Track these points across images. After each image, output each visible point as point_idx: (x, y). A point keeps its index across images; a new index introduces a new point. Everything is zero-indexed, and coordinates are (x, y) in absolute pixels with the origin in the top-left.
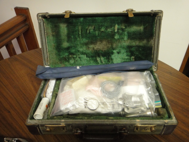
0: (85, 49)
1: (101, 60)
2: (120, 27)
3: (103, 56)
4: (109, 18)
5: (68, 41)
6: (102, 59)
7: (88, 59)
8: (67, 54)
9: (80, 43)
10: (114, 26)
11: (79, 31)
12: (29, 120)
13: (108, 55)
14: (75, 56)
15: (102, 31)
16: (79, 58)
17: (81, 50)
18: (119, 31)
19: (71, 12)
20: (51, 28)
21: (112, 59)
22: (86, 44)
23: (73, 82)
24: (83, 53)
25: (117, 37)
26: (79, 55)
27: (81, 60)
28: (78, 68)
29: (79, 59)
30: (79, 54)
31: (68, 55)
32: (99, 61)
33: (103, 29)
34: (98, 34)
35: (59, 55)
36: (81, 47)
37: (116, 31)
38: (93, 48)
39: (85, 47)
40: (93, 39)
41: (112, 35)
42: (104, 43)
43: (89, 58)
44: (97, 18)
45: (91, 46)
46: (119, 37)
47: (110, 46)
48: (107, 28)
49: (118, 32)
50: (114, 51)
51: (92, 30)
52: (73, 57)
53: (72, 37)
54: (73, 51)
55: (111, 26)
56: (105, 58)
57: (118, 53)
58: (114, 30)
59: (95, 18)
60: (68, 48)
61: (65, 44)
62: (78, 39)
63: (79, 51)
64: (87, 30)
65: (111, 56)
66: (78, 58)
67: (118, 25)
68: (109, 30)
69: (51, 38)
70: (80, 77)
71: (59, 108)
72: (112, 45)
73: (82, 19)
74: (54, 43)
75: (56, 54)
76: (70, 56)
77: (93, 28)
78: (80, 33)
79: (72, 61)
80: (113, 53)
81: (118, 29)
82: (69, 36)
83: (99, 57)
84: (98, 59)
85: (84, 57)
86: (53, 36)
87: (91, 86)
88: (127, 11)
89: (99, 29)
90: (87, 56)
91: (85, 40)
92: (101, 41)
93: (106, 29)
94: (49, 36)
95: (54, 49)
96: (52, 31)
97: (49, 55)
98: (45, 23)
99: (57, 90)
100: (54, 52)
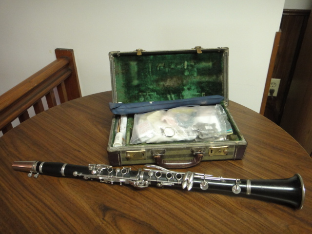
0: (155, 86)
1: (171, 97)
2: (189, 63)
3: (174, 93)
4: (178, 55)
5: (138, 79)
6: (173, 96)
7: (159, 96)
8: (136, 92)
9: (150, 80)
10: (184, 63)
11: (149, 68)
12: (111, 148)
13: (178, 92)
14: (144, 94)
15: (172, 68)
16: (149, 95)
17: (151, 87)
18: (189, 67)
19: (142, 50)
20: (121, 66)
21: (183, 96)
22: (157, 81)
23: (147, 116)
24: (153, 91)
25: (186, 73)
26: (149, 92)
27: (151, 98)
28: (151, 103)
29: (149, 97)
30: (149, 91)
31: (138, 93)
32: (170, 99)
33: (172, 66)
34: (168, 71)
35: (129, 94)
36: (151, 84)
37: (186, 67)
38: (164, 85)
39: (155, 84)
40: (163, 76)
41: (182, 72)
42: (175, 79)
43: (159, 95)
44: (166, 56)
45: (162, 83)
46: (188, 74)
47: (180, 82)
48: (176, 65)
49: (187, 69)
50: (185, 88)
51: (162, 67)
52: (143, 95)
53: (143, 74)
54: (143, 88)
55: (181, 63)
56: (176, 95)
57: (189, 89)
58: (184, 67)
59: (164, 56)
60: (138, 86)
61: (136, 82)
62: (149, 76)
63: (149, 88)
64: (157, 67)
65: (181, 93)
66: (148, 96)
67: (188, 62)
68: (179, 67)
69: (121, 76)
70: (151, 113)
71: (137, 136)
72: (182, 81)
73: (152, 57)
74: (124, 81)
75: (125, 92)
76: (140, 94)
77: (163, 64)
78: (150, 71)
79: (142, 99)
80: (183, 90)
81: (188, 66)
82: (139, 73)
83: (170, 94)
84: (169, 96)
85: (155, 94)
86: (123, 73)
87: (166, 116)
88: (195, 48)
89: (169, 66)
90: (157, 94)
91: (155, 77)
92: (172, 78)
93: (176, 66)
94: (118, 74)
95: (123, 87)
96: (122, 69)
97: (117, 93)
98: (114, 61)
99: (131, 125)
100: (123, 90)
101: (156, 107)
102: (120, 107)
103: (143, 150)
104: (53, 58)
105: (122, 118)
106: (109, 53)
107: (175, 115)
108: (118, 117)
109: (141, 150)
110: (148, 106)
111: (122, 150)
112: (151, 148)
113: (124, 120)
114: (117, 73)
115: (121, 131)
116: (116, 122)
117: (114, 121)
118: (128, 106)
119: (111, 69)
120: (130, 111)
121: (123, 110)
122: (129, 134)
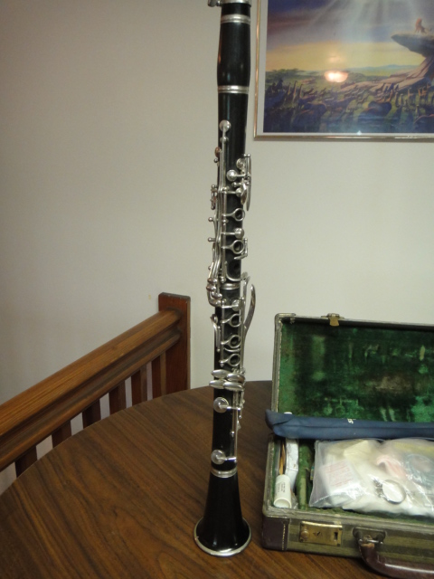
0: (357, 388)
1: (388, 414)
2: (430, 351)
3: (394, 406)
4: (408, 332)
5: (324, 370)
6: (392, 412)
7: (362, 408)
8: (319, 394)
9: (348, 375)
10: (419, 349)
11: (348, 352)
12: (270, 508)
13: (403, 404)
14: (334, 400)
15: (394, 357)
16: (344, 404)
17: (349, 388)
18: (429, 359)
19: (338, 317)
20: (294, 340)
21: (412, 415)
22: (362, 378)
23: (342, 447)
24: (352, 396)
25: (423, 370)
26: (343, 399)
27: (347, 411)
28: (351, 421)
29: (343, 407)
30: (345, 396)
31: (322, 398)
32: (384, 417)
33: (395, 354)
34: (386, 361)
35: (304, 396)
36: (349, 383)
37: (422, 358)
38: (374, 388)
39: (357, 382)
40: (375, 370)
41: (415, 364)
42: (397, 379)
43: (364, 406)
44: (384, 331)
45: (371, 383)
46: (427, 371)
47: (408, 386)
48: (404, 351)
49: (425, 361)
50: (418, 398)
51: (374, 353)
52: (332, 403)
53: (334, 361)
54: (333, 389)
55: (412, 349)
56: (398, 410)
57: (427, 403)
58: (418, 356)
59: (380, 331)
60: (323, 383)
61: (319, 376)
62: (346, 367)
63: (344, 391)
64: (364, 351)
65: (410, 408)
66: (340, 406)
67: (427, 347)
68: (409, 356)
69: (291, 359)
70: (353, 441)
71: (324, 492)
72: (413, 385)
73: (355, 330)
74: (296, 370)
75: (296, 392)
76: (326, 399)
77: (377, 347)
78: (350, 356)
79: (329, 410)
80: (414, 402)
81: (426, 355)
82: (327, 359)
83: (385, 407)
84: (383, 412)
85: (355, 404)
86: (296, 356)
87: (387, 456)
89: (389, 353)
90: (359, 404)
91: (357, 370)
92: (391, 376)
93: (402, 353)
94: (288, 355)
95: (293, 381)
96: (296, 347)
97: (281, 392)
98: (282, 331)
99: (306, 463)
100: (292, 388)
101: (361, 432)
102: (290, 423)
103: (337, 525)
104: (152, 309)
105: (288, 445)
106: (277, 317)
107: (403, 457)
108: (281, 441)
109: (333, 524)
110: (345, 427)
111: (293, 517)
112: (353, 523)
113: (293, 450)
114: (285, 354)
115: (286, 471)
116: (276, 451)
117: (272, 448)
118: (305, 423)
119: (276, 345)
120: (308, 433)
121: (295, 429)
122: (303, 481)
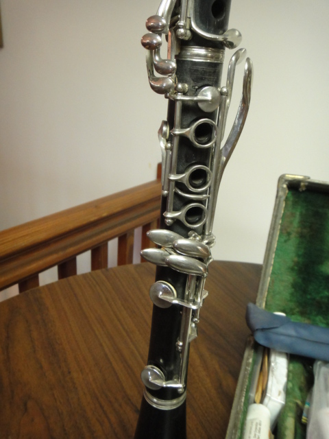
20: (301, 214)
35: (305, 292)
69: (294, 240)
74: (298, 256)
75: (294, 286)
86: (302, 236)
94: (289, 234)
95: (292, 269)
96: (303, 223)
97: (272, 282)
98: (287, 199)
99: (297, 393)
100: (289, 278)
102: (281, 330)
105: (273, 358)
106: (281, 179)
108: (264, 352)
113: (280, 368)
114: (285, 232)
115: (266, 400)
116: (255, 362)
117: (249, 357)
118: (304, 333)
119: (275, 217)
120: (306, 349)
121: (287, 340)
122: (290, 423)
